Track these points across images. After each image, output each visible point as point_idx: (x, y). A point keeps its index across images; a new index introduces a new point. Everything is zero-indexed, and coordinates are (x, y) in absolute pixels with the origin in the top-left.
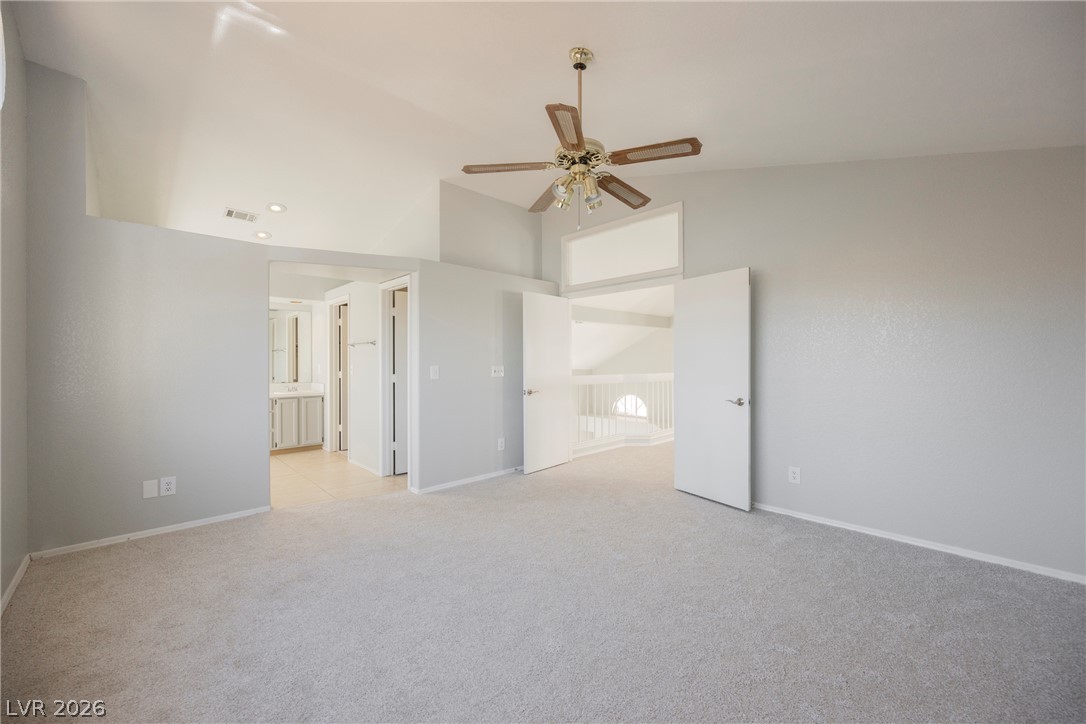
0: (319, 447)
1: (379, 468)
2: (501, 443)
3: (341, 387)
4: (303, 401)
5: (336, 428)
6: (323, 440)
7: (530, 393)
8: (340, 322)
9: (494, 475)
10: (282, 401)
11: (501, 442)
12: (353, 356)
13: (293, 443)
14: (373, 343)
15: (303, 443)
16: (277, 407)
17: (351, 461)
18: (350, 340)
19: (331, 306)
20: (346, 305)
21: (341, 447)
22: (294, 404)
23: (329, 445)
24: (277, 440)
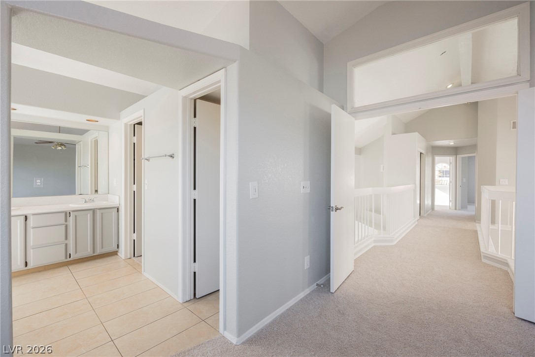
0: (114, 253)
1: (179, 292)
2: (307, 262)
3: (135, 199)
4: (98, 213)
5: (131, 237)
6: (118, 247)
7: (337, 209)
8: (135, 140)
9: (302, 295)
10: (76, 213)
11: (307, 259)
12: (148, 171)
13: (89, 252)
14: (172, 156)
15: (99, 251)
16: (71, 220)
17: (146, 274)
18: (146, 153)
19: (126, 125)
20: (140, 124)
21: (136, 253)
22: (89, 216)
23: (124, 251)
24: (71, 250)
